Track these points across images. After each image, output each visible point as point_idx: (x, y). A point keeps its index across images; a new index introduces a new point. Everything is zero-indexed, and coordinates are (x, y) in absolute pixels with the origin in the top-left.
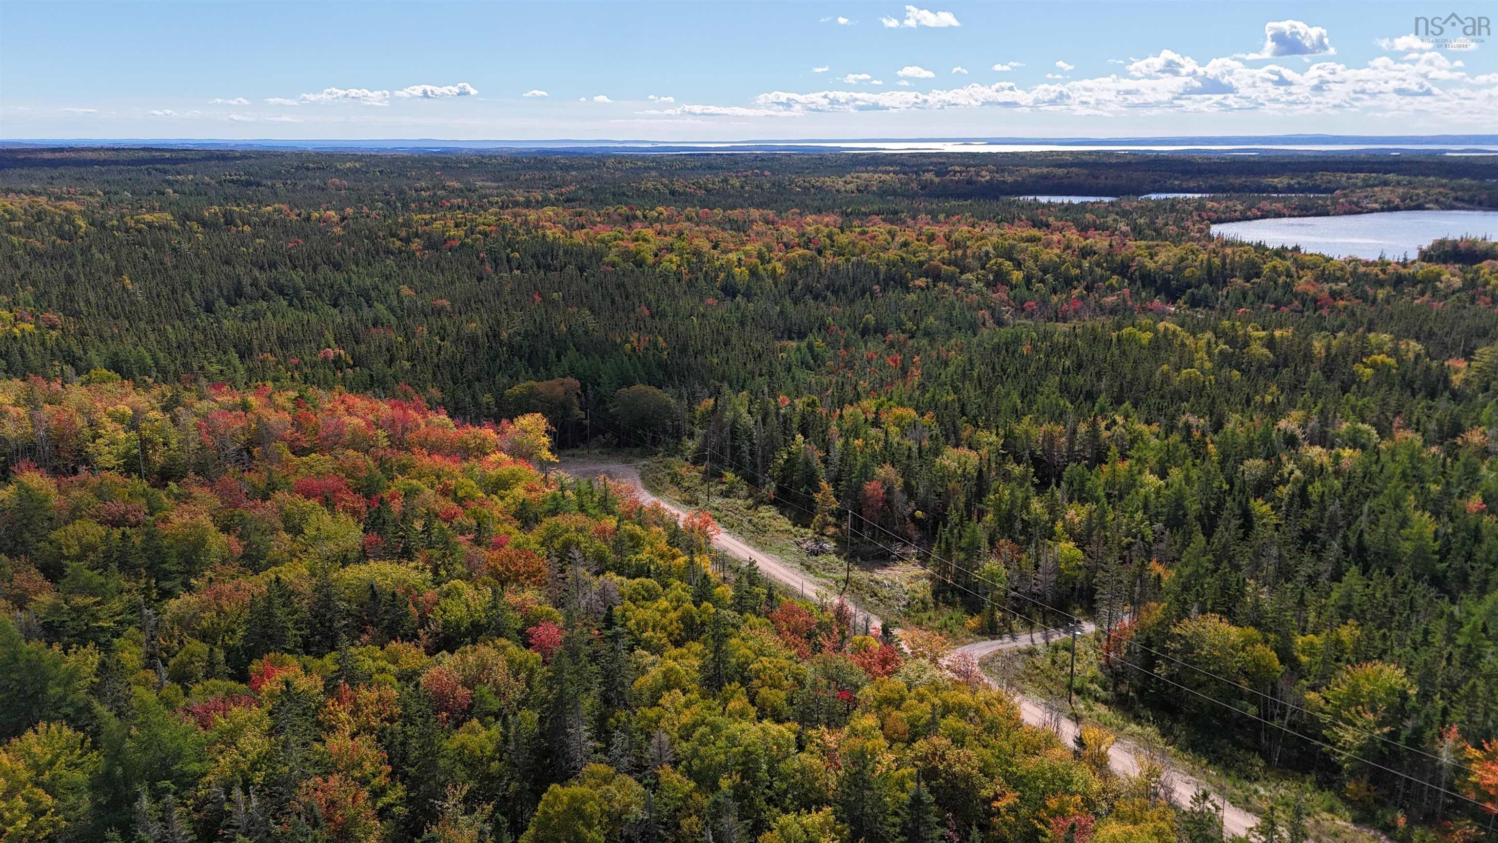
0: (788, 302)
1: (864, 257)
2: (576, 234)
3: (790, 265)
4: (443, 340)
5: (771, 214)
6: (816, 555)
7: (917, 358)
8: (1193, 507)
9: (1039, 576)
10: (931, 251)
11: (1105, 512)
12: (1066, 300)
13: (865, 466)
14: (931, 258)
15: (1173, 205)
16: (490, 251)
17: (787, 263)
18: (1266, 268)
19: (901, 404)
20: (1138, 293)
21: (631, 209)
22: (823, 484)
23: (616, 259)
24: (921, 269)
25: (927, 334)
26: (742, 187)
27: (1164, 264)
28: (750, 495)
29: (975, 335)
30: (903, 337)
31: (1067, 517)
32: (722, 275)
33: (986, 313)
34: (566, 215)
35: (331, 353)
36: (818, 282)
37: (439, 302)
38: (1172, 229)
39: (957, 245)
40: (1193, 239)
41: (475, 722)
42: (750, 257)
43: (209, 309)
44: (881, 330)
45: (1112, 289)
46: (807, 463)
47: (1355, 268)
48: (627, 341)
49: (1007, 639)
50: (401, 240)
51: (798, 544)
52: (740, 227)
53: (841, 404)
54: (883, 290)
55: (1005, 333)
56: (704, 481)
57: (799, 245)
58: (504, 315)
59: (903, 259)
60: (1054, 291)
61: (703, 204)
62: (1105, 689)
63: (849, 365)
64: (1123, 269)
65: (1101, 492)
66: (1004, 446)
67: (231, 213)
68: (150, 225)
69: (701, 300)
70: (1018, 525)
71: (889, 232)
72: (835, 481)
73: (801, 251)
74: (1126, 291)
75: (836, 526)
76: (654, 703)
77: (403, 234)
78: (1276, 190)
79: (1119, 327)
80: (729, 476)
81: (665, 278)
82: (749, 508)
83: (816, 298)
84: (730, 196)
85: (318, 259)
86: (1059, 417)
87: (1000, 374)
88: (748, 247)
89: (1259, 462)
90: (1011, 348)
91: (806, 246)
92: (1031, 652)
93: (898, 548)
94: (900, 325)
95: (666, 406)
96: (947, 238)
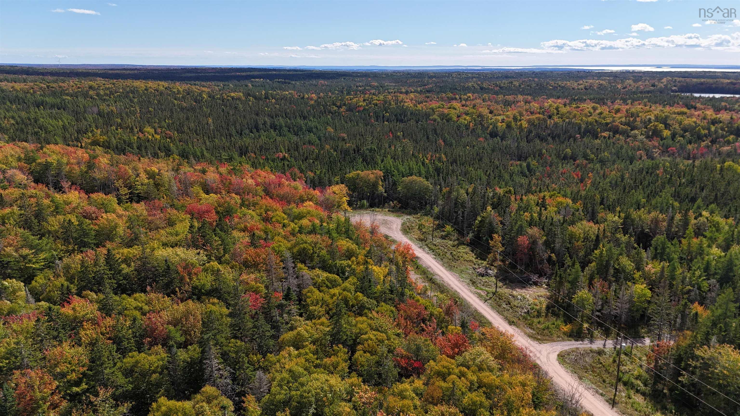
0: (524, 142)
1: (574, 119)
2: (420, 105)
3: (531, 123)
5: (530, 98)
6: (483, 276)
7: (590, 174)
9: (619, 304)
10: (614, 117)
11: (674, 269)
12: (697, 148)
14: (614, 121)
16: (375, 112)
17: (529, 121)
21: (455, 95)
22: (497, 236)
23: (437, 117)
24: (606, 127)
25: (602, 161)
26: (520, 86)
28: (458, 239)
29: (631, 164)
30: (585, 162)
31: (647, 269)
32: (491, 127)
33: (643, 153)
34: (420, 97)
35: (281, 155)
36: (544, 132)
37: (342, 135)
39: (632, 115)
42: (509, 118)
43: (240, 133)
44: (573, 158)
46: (491, 223)
48: (425, 157)
49: (586, 341)
50: (337, 107)
51: (474, 269)
52: (509, 104)
54: (582, 137)
55: (649, 163)
56: (435, 229)
57: (538, 113)
59: (597, 121)
60: (690, 142)
61: (494, 93)
62: (646, 385)
63: (550, 176)
64: (738, 132)
65: (676, 256)
66: (621, 224)
68: (233, 98)
69: (476, 139)
70: (612, 271)
71: (593, 108)
73: (539, 116)
74: (737, 144)
75: (501, 261)
77: (339, 104)
79: (724, 162)
80: (448, 228)
81: (459, 127)
82: (454, 246)
83: (541, 140)
87: (637, 184)
88: (510, 113)
90: (650, 171)
91: (543, 113)
92: (600, 353)
93: (535, 278)
94: (585, 157)
95: (427, 188)
96: (627, 111)
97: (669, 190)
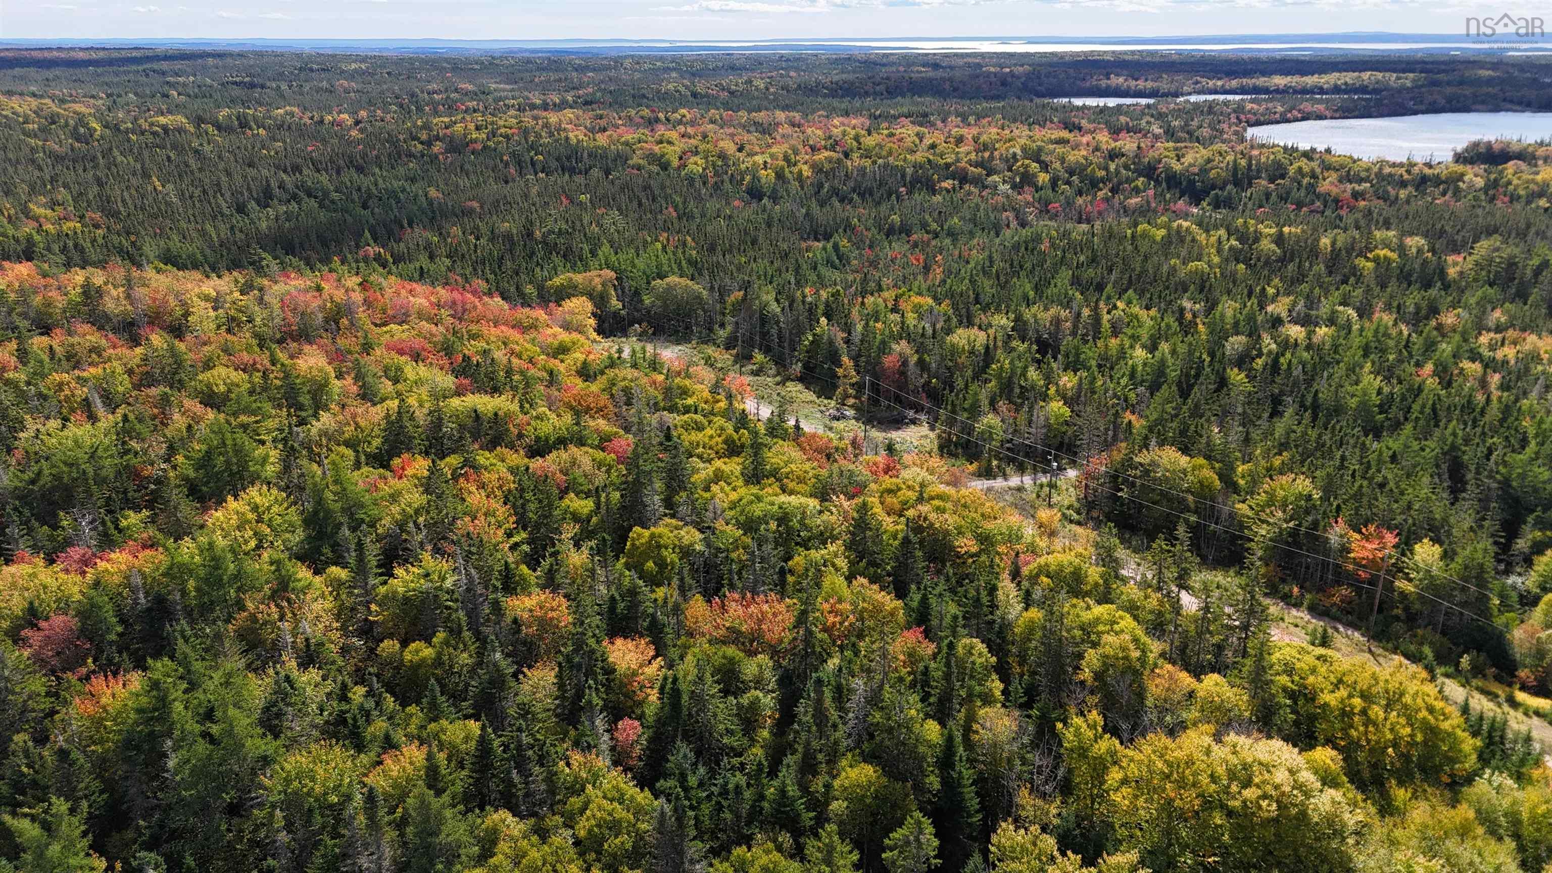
0: (814, 204)
1: (891, 159)
2: (599, 136)
3: (817, 168)
4: (477, 239)
5: (797, 116)
6: (838, 420)
7: (939, 258)
8: (1173, 374)
9: (1033, 430)
10: (958, 153)
11: (1094, 379)
12: (1091, 202)
13: (883, 342)
14: (958, 160)
15: (1210, 107)
16: (513, 154)
17: (813, 166)
18: (1292, 170)
19: (920, 294)
20: (1162, 194)
21: (653, 111)
22: (845, 359)
23: (641, 162)
24: (947, 171)
25: (952, 234)
26: (767, 89)
27: (1190, 165)
28: (779, 374)
29: (998, 236)
30: (926, 237)
31: (1061, 383)
32: (748, 178)
33: (1010, 215)
34: (587, 117)
35: (371, 251)
36: (844, 184)
37: (469, 203)
38: (1206, 132)
39: (985, 147)
40: (1224, 141)
41: (572, 495)
42: (776, 160)
43: (241, 209)
44: (905, 230)
45: (1137, 191)
46: (831, 342)
47: (1381, 169)
48: (657, 240)
49: (1000, 479)
50: (422, 143)
51: (822, 412)
52: (766, 130)
53: (864, 293)
54: (910, 193)
55: (1026, 232)
56: (736, 362)
57: (825, 148)
58: (535, 215)
59: (929, 161)
60: (1080, 193)
61: (727, 106)
62: (1079, 513)
63: (874, 264)
64: (1149, 171)
65: (1094, 363)
66: (1013, 329)
67: (245, 115)
68: (165, 128)
69: (728, 203)
70: (1017, 390)
71: (917, 135)
72: (856, 358)
73: (827, 154)
74: (1151, 192)
75: (855, 397)
76: (707, 489)
77: (424, 136)
78: (1322, 91)
79: (1136, 225)
80: (759, 357)
81: (691, 180)
82: (778, 384)
83: (842, 201)
84: (753, 98)
85: (341, 162)
86: (1067, 303)
87: (1016, 269)
88: (774, 150)
89: (1242, 339)
90: (1030, 246)
91: (833, 149)
92: (1020, 489)
93: (911, 414)
94: (924, 226)
95: (699, 297)
96: (976, 140)
97: (1065, 275)
